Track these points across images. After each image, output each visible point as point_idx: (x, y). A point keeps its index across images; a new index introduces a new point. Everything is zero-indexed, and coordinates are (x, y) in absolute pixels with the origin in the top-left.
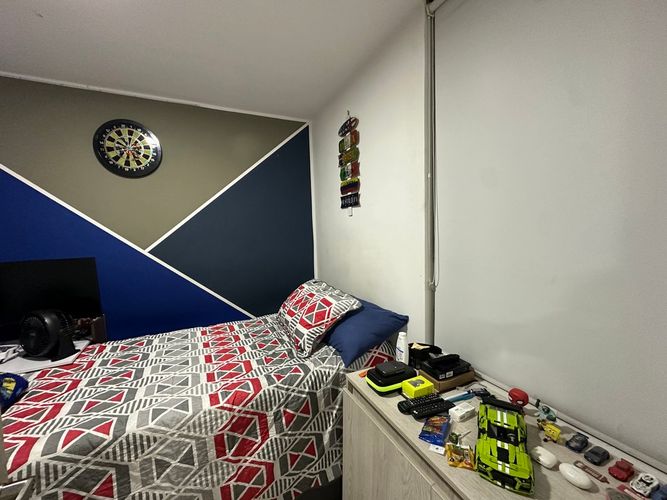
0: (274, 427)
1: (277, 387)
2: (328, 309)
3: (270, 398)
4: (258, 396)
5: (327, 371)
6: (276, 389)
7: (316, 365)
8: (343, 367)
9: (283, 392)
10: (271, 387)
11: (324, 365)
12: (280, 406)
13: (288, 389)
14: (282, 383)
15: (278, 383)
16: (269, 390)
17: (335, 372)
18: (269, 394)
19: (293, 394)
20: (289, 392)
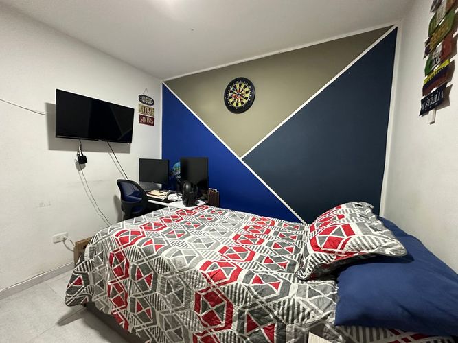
0: (236, 323)
1: (249, 288)
2: (346, 237)
3: (239, 294)
4: (230, 284)
5: (308, 310)
6: (246, 290)
7: (298, 293)
8: (332, 319)
9: (252, 297)
10: (244, 285)
11: (308, 300)
12: (245, 308)
13: (256, 297)
14: (254, 287)
15: (251, 285)
16: (240, 285)
17: (317, 318)
18: (240, 290)
19: (260, 306)
20: (257, 301)
